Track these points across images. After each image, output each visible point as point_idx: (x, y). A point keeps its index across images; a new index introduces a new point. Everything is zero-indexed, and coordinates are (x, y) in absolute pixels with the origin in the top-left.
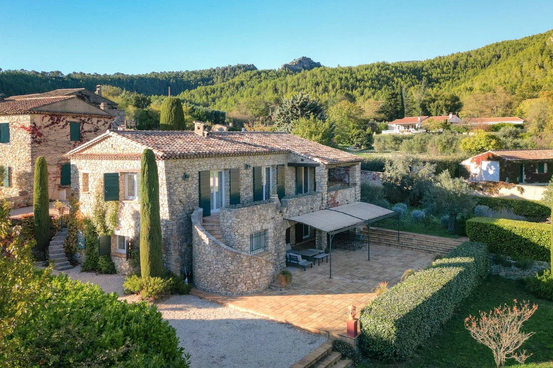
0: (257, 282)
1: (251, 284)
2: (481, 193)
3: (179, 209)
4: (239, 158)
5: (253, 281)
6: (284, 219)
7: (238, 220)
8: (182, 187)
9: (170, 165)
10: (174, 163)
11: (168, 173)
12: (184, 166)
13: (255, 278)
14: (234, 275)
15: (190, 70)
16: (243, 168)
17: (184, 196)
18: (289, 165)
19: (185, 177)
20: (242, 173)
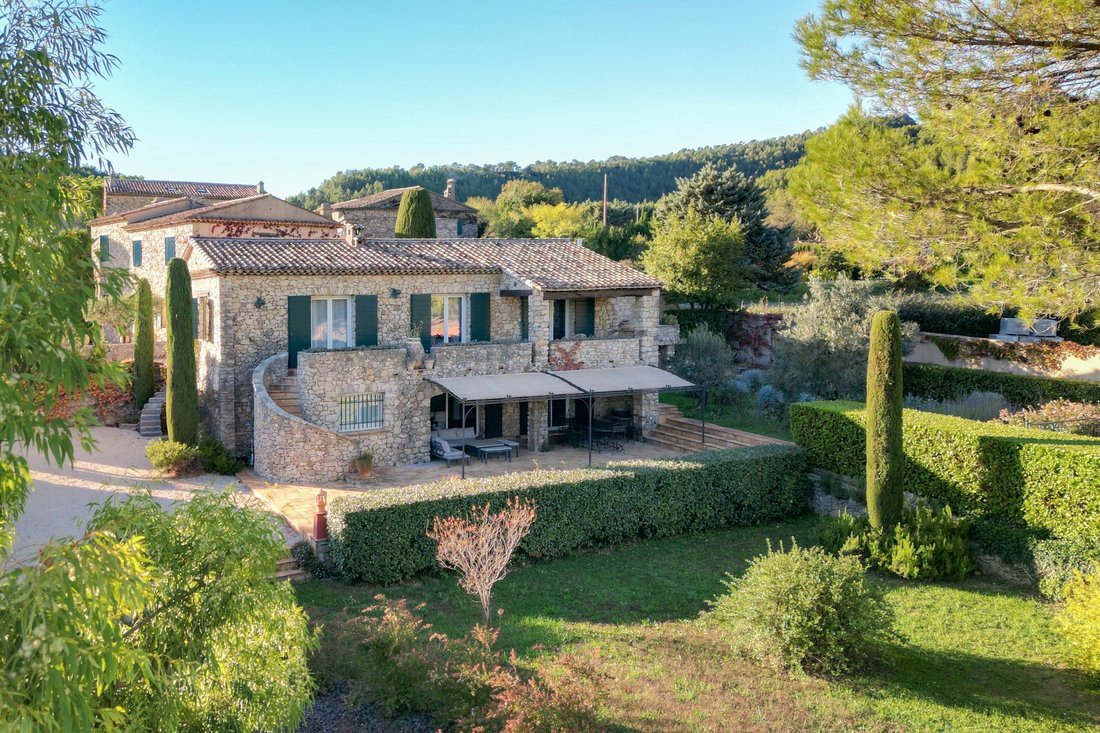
0: (317, 467)
1: (307, 468)
2: (1025, 368)
3: (248, 352)
4: (379, 279)
5: (311, 464)
6: (424, 379)
7: (313, 370)
8: (254, 318)
9: (229, 284)
10: (239, 282)
11: (226, 296)
12: (258, 287)
13: (314, 459)
14: (281, 451)
15: (761, 138)
16: (387, 294)
17: (258, 332)
18: (504, 293)
19: (260, 303)
20: (385, 303)
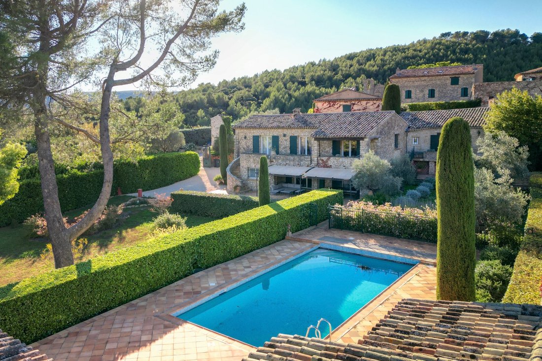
3: (243, 152)
8: (244, 142)
9: (238, 131)
11: (237, 135)
12: (245, 132)
16: (282, 136)
17: (245, 146)
19: (245, 138)
20: (281, 139)
